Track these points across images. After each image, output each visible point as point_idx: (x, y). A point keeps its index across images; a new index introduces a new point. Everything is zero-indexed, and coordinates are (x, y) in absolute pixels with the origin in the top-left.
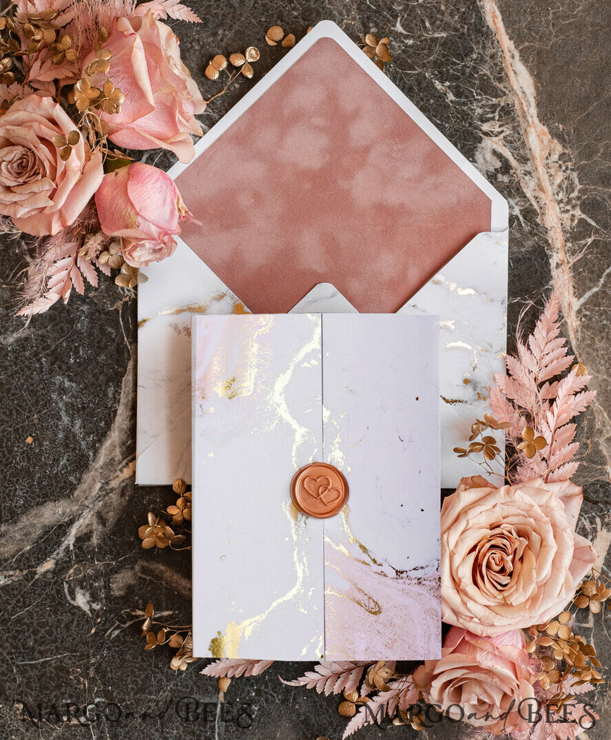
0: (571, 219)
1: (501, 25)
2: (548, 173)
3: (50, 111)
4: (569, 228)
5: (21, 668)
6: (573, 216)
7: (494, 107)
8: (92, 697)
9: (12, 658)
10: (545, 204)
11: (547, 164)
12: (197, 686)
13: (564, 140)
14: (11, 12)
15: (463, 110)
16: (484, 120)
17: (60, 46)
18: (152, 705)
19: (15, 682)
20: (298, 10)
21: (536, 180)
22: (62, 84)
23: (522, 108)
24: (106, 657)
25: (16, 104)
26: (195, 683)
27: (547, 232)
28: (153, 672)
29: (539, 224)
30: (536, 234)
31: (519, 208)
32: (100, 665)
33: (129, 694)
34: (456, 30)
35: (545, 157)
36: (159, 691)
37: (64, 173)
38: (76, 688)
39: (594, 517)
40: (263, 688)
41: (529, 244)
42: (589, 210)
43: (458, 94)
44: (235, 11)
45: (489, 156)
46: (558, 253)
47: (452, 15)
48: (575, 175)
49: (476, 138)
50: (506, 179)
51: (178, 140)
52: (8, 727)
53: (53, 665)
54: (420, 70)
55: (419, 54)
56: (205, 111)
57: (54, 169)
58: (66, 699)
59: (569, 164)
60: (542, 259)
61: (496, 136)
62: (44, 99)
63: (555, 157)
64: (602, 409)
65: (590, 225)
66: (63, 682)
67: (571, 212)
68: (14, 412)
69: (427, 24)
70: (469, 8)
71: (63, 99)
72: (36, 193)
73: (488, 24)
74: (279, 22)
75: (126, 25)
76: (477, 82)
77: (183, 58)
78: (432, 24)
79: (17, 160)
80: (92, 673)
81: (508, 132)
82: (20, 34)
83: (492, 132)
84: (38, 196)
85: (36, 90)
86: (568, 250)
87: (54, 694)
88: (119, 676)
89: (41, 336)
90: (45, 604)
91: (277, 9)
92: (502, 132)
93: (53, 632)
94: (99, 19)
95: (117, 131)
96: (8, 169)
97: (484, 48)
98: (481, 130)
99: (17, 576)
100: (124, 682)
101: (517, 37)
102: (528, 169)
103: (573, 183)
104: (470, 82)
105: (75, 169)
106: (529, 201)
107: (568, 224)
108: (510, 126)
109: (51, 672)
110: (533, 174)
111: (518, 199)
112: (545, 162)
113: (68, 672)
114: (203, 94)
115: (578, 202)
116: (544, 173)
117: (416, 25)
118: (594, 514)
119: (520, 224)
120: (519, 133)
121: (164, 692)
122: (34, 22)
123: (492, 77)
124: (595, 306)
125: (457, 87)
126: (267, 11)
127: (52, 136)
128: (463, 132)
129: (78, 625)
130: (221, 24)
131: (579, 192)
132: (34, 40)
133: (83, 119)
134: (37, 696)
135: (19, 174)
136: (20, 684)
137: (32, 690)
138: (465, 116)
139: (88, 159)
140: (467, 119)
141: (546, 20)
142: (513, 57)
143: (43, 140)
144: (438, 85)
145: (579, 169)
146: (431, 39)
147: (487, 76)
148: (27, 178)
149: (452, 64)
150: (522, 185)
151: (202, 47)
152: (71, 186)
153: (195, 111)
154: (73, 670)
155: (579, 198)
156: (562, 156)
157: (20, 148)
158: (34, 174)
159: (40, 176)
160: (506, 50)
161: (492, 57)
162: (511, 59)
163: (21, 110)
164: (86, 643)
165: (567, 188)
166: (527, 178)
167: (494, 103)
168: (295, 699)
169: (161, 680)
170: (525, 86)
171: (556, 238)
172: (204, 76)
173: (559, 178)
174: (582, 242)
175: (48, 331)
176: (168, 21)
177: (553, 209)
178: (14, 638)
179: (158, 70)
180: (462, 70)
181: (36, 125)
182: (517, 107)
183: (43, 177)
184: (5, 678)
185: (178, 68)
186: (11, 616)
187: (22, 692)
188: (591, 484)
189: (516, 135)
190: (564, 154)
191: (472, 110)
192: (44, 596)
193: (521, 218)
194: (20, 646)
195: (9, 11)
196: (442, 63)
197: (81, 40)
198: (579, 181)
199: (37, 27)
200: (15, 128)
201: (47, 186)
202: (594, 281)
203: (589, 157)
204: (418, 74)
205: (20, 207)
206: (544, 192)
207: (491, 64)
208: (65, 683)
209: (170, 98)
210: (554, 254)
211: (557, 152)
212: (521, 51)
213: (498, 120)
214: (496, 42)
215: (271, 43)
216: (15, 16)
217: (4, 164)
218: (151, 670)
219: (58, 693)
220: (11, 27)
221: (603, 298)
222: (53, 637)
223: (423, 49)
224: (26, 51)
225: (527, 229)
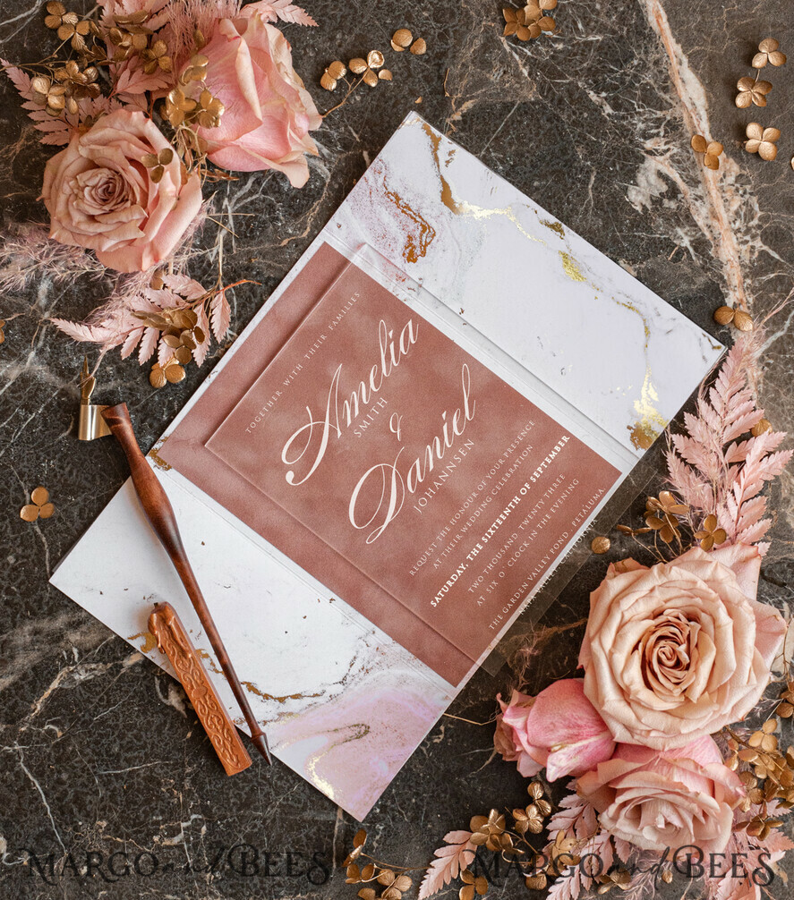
0: (751, 251)
1: (666, 25)
2: (722, 197)
3: (141, 127)
4: (747, 262)
5: (105, 778)
6: (753, 247)
7: (658, 122)
8: (187, 814)
9: (94, 767)
10: (720, 234)
11: (722, 187)
12: (311, 801)
13: (742, 160)
14: (96, 15)
15: (623, 126)
16: (646, 136)
17: (152, 53)
18: (259, 823)
19: (98, 795)
20: (429, 10)
21: (709, 206)
22: (154, 97)
23: (691, 122)
24: (204, 765)
25: (102, 120)
26: (309, 798)
27: (722, 267)
28: (259, 784)
29: (713, 258)
30: (709, 269)
31: (689, 238)
32: (197, 775)
33: (231, 810)
34: (614, 32)
35: (719, 179)
36: (267, 807)
37: (157, 199)
38: (169, 803)
39: (780, 602)
40: (389, 803)
41: (701, 280)
42: (771, 241)
43: (616, 107)
44: (356, 12)
45: (653, 178)
46: (735, 291)
47: (608, 15)
48: (754, 201)
49: (637, 157)
50: (673, 205)
51: (289, 160)
52: (89, 848)
53: (142, 775)
54: (571, 79)
55: (570, 61)
56: (321, 127)
57: (145, 195)
58: (157, 816)
59: (748, 187)
60: (717, 298)
61: (662, 155)
62: (134, 114)
63: (731, 179)
64: (789, 474)
65: (773, 258)
66: (154, 795)
67: (750, 244)
68: (97, 477)
69: (580, 26)
70: (628, 7)
71: (155, 114)
72: (124, 223)
73: (651, 25)
74: (407, 25)
75: (230, 26)
76: (639, 92)
77: (296, 66)
78: (586, 25)
79: (101, 186)
80: (187, 785)
81: (675, 150)
82: (107, 40)
83: (656, 150)
84: (127, 226)
85: (124, 104)
86: (747, 288)
87: (143, 809)
88: (219, 788)
89: (130, 389)
90: (132, 703)
91: (404, 9)
92: (668, 150)
93: (141, 736)
94: (199, 22)
95: (218, 150)
96: (91, 196)
97: (646, 52)
98: (643, 148)
99: (101, 670)
100: (225, 796)
101: (685, 41)
102: (699, 194)
103: (753, 209)
104: (630, 92)
105: (170, 195)
106: (700, 230)
107: (746, 258)
108: (678, 143)
109: (139, 784)
110: (705, 200)
111: (688, 228)
112: (720, 185)
113: (159, 784)
114: (318, 108)
115: (759, 232)
116: (718, 198)
117: (567, 27)
118: (780, 598)
119: (690, 257)
120: (688, 152)
121: (272, 808)
122: (122, 26)
123: (656, 86)
124: (780, 352)
125: (616, 98)
126: (393, 11)
127: (142, 156)
128: (622, 150)
129: (171, 727)
130: (340, 27)
131: (760, 219)
132: (122, 47)
133: (177, 135)
134: (122, 812)
135: (105, 201)
136: (103, 798)
137: (117, 804)
138: (626, 132)
139: (185, 181)
140: (628, 135)
141: (719, 21)
142: (681, 64)
143: (133, 162)
144: (592, 95)
145: (759, 193)
146: (584, 43)
147: (650, 86)
148: (115, 205)
149: (609, 72)
150: (692, 211)
151: (317, 54)
152: (165, 214)
153: (309, 127)
154: (165, 781)
155: (759, 227)
156: (739, 178)
157: (106, 171)
158: (122, 201)
159: (129, 204)
160: (672, 55)
161: (656, 63)
162: (679, 67)
163: (106, 127)
164: (180, 750)
165: (745, 214)
166: (698, 203)
167: (658, 116)
168: (427, 816)
169: (269, 793)
170: (695, 97)
171: (734, 274)
172: (320, 86)
173: (736, 203)
174: (764, 278)
175: (137, 384)
176: (279, 24)
177: (730, 239)
178: (97, 743)
179: (267, 78)
180: (621, 78)
181: (124, 144)
182: (686, 120)
183: (132, 204)
184: (85, 790)
185: (290, 77)
186: (93, 717)
187: (106, 806)
188: (776, 563)
189: (685, 154)
190: (741, 175)
191: (633, 124)
192: (131, 694)
193: (691, 250)
194: (103, 751)
195: (94, 13)
196: (597, 71)
197: (177, 45)
198: (760, 207)
199: (125, 31)
200: (101, 148)
201: (137, 215)
202: (778, 324)
203: (771, 179)
204: (569, 84)
205: (105, 239)
206: (719, 220)
207: (655, 71)
208: (156, 796)
209: (281, 110)
210: (731, 292)
211: (733, 173)
212: (689, 56)
213: (664, 137)
214: (660, 46)
215: (397, 49)
216: (101, 19)
217: (87, 189)
218: (257, 781)
219: (148, 809)
220: (95, 32)
221: (789, 344)
222: (142, 743)
223: (575, 55)
224: (112, 60)
225: (698, 263)
